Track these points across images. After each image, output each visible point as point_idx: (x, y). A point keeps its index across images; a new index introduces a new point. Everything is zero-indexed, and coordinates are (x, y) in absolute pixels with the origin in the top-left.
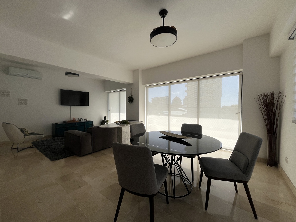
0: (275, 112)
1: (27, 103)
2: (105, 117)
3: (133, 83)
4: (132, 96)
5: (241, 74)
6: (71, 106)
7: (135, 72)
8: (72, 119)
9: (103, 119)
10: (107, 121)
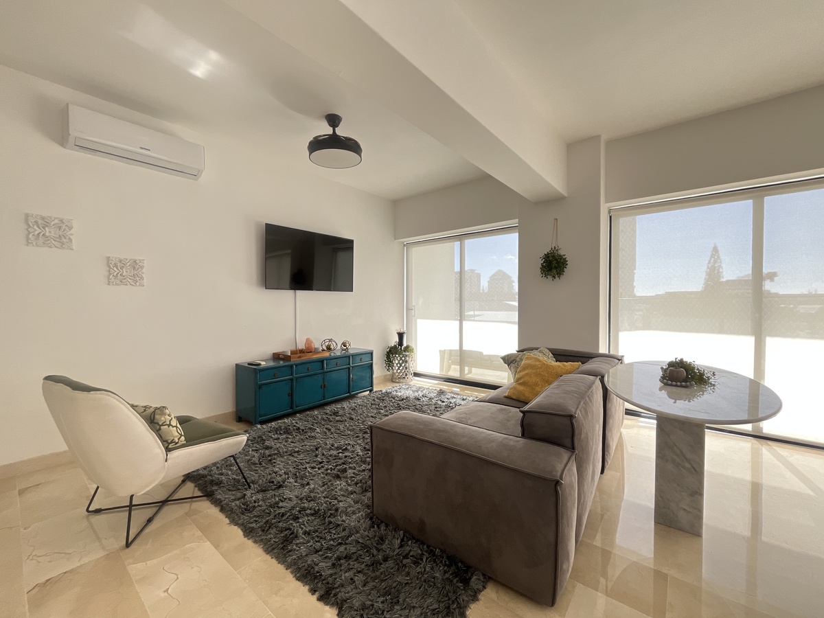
1: (142, 278)
2: (401, 335)
3: (565, 197)
4: (556, 250)
6: (298, 291)
9: (395, 340)
10: (407, 348)
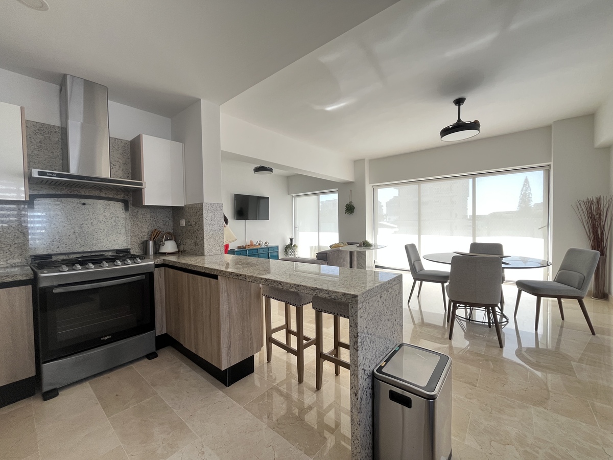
0: (604, 225)
2: (291, 240)
3: (353, 182)
4: (351, 202)
5: (548, 168)
6: (247, 221)
7: (358, 163)
8: (248, 243)
9: (288, 242)
10: (295, 246)
